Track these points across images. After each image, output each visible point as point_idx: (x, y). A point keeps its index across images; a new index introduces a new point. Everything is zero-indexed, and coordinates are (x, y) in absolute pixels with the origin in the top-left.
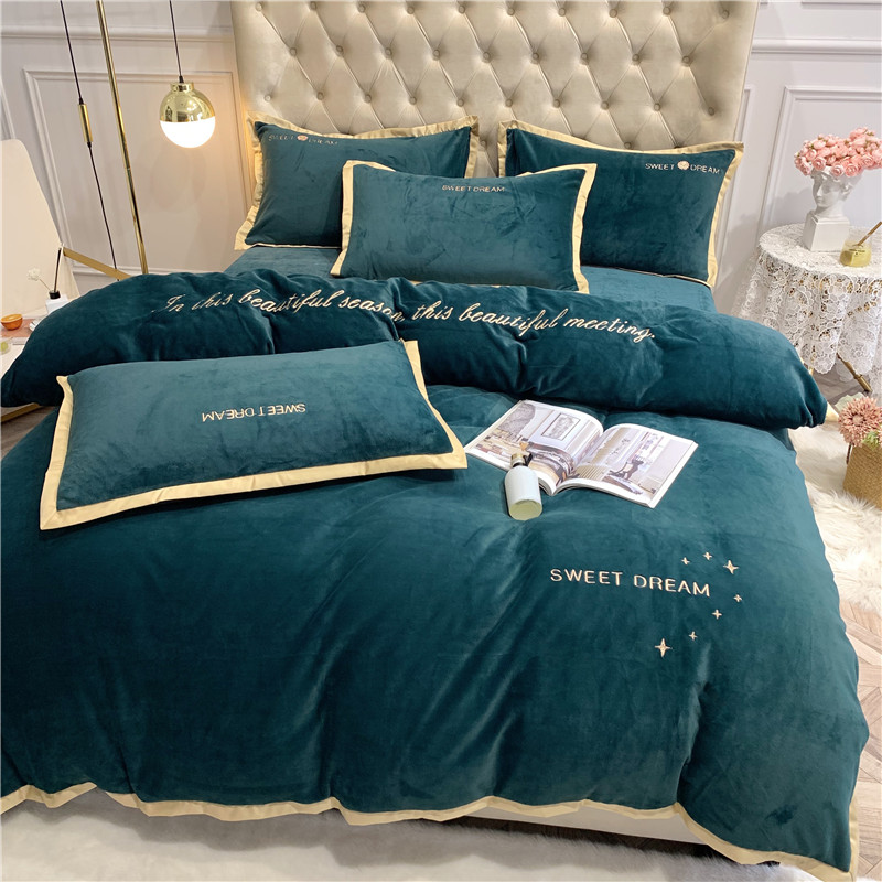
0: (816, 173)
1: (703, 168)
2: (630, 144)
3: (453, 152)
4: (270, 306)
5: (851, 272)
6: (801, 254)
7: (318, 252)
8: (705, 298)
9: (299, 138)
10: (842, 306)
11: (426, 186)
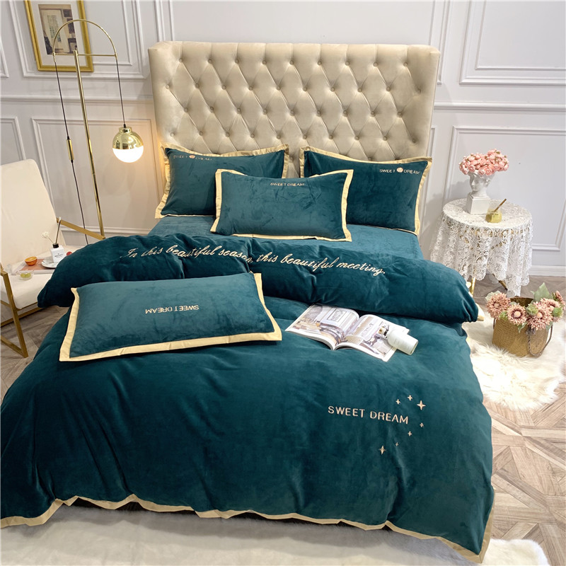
0: (471, 173)
1: (411, 172)
2: (371, 158)
3: (274, 163)
4: (183, 254)
5: (491, 226)
6: (465, 216)
7: (202, 219)
8: (414, 241)
9: (190, 157)
10: (487, 244)
11: (261, 183)
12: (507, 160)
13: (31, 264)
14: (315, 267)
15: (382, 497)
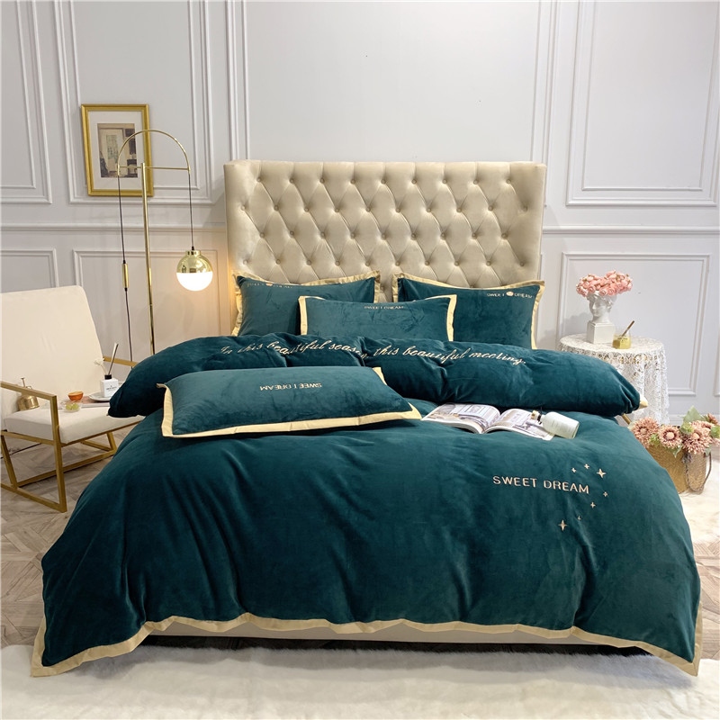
1: (522, 295)
2: (473, 285)
3: (365, 291)
4: (286, 351)
5: (621, 351)
6: (589, 345)
9: (266, 285)
11: (354, 307)
12: (629, 278)
13: (75, 398)
14: (443, 360)
15: (568, 586)
